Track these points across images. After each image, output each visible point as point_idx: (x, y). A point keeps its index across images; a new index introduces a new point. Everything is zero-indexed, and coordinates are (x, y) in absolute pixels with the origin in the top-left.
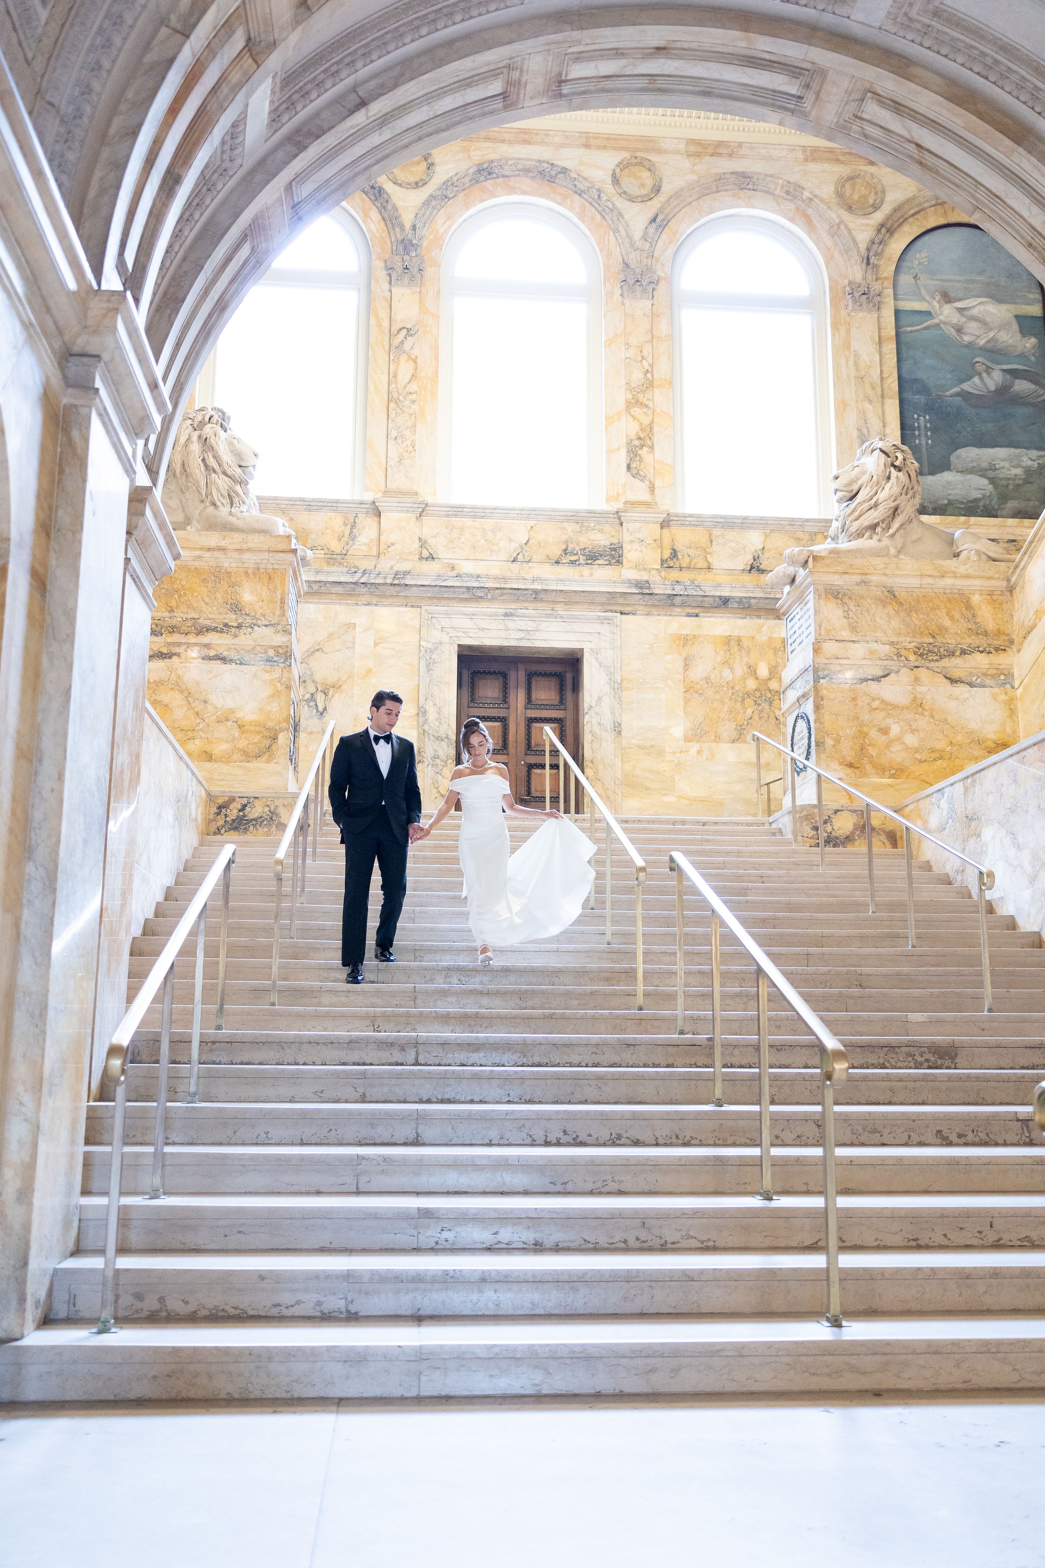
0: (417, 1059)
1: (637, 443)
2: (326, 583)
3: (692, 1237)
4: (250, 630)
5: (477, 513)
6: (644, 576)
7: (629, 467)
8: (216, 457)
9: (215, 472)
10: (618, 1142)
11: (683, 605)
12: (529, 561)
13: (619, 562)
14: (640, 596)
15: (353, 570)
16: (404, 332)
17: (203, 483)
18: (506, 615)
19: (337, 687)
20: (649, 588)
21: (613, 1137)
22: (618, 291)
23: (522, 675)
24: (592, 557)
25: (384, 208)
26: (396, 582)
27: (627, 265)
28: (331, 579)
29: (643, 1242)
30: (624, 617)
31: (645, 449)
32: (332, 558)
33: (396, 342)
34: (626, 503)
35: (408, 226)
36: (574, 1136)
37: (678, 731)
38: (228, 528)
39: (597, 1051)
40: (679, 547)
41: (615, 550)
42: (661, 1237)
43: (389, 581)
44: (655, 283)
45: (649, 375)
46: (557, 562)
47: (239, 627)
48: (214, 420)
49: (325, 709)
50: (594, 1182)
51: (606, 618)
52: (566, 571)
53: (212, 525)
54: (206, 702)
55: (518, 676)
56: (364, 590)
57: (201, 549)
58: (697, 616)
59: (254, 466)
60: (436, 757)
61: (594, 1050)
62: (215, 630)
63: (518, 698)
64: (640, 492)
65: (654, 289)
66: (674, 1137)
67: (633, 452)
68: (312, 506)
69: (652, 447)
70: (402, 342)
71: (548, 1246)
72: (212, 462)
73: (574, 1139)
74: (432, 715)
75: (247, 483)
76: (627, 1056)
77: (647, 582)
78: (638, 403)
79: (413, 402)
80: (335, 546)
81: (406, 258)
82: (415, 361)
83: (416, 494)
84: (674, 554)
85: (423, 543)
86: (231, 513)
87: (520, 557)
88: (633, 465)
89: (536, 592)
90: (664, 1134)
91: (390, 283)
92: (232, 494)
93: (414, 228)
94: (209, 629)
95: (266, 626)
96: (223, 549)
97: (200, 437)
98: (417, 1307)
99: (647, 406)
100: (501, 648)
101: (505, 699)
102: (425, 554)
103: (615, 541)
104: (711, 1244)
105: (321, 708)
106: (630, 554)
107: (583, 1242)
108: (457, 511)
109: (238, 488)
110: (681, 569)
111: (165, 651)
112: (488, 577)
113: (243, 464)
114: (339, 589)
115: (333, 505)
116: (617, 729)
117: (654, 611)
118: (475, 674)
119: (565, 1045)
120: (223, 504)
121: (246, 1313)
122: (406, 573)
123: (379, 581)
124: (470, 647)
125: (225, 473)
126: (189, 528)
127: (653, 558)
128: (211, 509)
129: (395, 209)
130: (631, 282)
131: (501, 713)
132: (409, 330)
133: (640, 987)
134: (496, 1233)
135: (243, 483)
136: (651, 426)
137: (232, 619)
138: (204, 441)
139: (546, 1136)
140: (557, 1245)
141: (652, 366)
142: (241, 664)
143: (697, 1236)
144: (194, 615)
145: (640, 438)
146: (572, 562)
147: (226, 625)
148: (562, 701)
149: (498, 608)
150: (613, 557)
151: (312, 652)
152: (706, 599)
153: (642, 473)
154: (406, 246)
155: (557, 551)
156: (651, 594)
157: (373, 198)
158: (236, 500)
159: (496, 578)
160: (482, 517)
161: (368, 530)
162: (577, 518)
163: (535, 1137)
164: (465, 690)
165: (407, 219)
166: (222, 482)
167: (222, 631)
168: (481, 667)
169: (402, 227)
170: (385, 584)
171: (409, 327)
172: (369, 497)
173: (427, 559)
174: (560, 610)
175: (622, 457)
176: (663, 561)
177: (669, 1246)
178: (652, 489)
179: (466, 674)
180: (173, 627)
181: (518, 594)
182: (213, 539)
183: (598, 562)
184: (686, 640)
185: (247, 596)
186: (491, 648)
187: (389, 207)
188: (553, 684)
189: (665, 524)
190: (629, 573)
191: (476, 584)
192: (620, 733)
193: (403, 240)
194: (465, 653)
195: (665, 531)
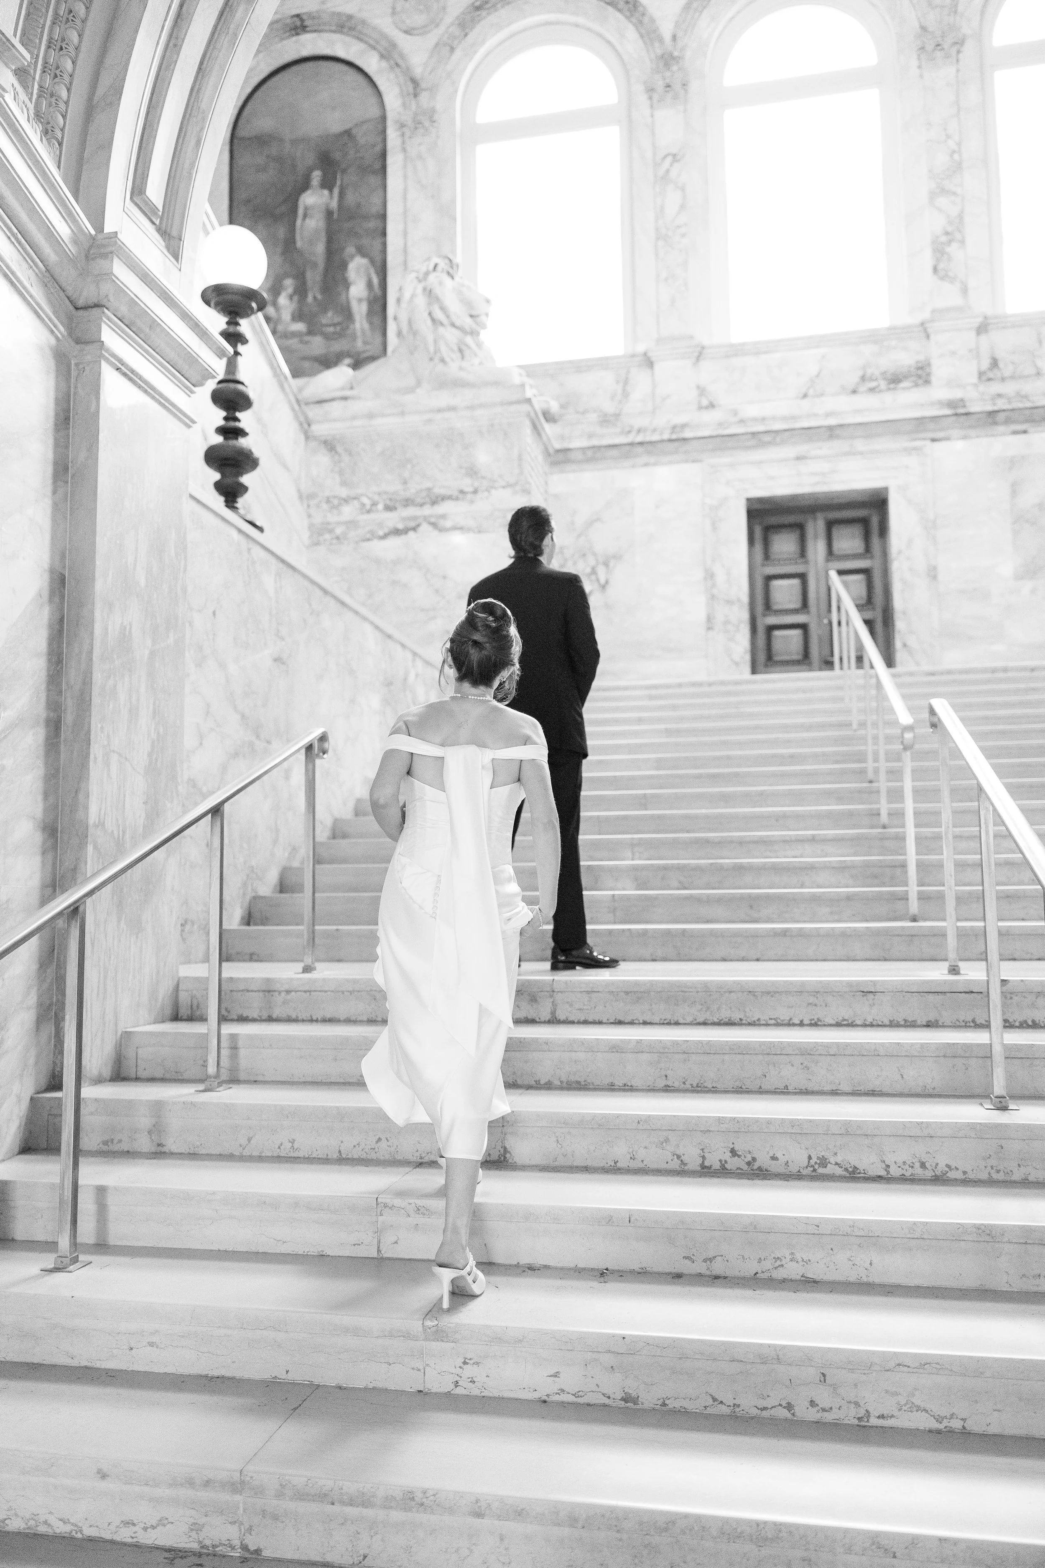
0: (553, 1013)
1: (944, 239)
2: (599, 447)
3: (918, 1409)
4: (486, 494)
5: (758, 349)
6: (957, 394)
7: (935, 270)
8: (443, 309)
9: (442, 324)
10: (821, 1171)
11: (1008, 421)
12: (822, 395)
13: (927, 382)
14: (954, 418)
15: (627, 429)
16: (669, 159)
17: (430, 339)
18: (798, 459)
19: (617, 557)
20: (964, 406)
21: (812, 1162)
22: (914, 63)
23: (821, 524)
24: (895, 380)
25: (641, 22)
26: (674, 437)
27: (924, 28)
28: (605, 442)
29: (824, 1410)
30: (936, 444)
31: (954, 245)
32: (606, 420)
33: (661, 172)
34: (934, 311)
35: (667, 37)
36: (749, 1158)
37: (1007, 568)
38: (458, 384)
39: (816, 1001)
40: (999, 355)
41: (921, 368)
42: (857, 1404)
43: (666, 436)
44: (960, 43)
45: (956, 157)
46: (854, 392)
47: (475, 492)
48: (439, 268)
49: (607, 582)
50: (760, 1261)
51: (915, 449)
52: (864, 401)
53: (443, 384)
54: (445, 577)
55: (816, 527)
56: (640, 449)
57: (431, 411)
58: (1025, 432)
59: (487, 315)
60: (727, 622)
61: (812, 1000)
62: (450, 498)
63: (817, 548)
64: (950, 296)
65: (959, 52)
66: (917, 1165)
67: (940, 251)
68: (580, 367)
69: (962, 242)
70: (668, 171)
71: (647, 1405)
72: (439, 315)
73: (749, 1163)
74: (720, 578)
75: (478, 334)
76: (863, 1010)
77: (962, 400)
78: (943, 191)
79: (683, 235)
80: (609, 407)
81: (668, 74)
82: (683, 189)
83: (691, 337)
84: (995, 363)
85: (702, 391)
86: (461, 369)
87: (811, 392)
88: (941, 266)
89: (830, 428)
90: (900, 1161)
91: (652, 107)
92: (464, 348)
93: (674, 38)
94: (444, 498)
95: (504, 487)
96: (452, 409)
97: (425, 289)
98: (362, 1552)
99: (955, 194)
100: (794, 497)
101: (803, 552)
102: (705, 402)
103: (921, 358)
104: (956, 1424)
105: (602, 581)
106: (940, 371)
107: (710, 1401)
108: (737, 351)
109: (469, 340)
110: (1003, 379)
111: (400, 526)
112: (774, 418)
113: (474, 313)
114: (614, 452)
115: (603, 363)
116: (933, 574)
117: (972, 433)
118: (769, 530)
119: (768, 993)
120: (452, 360)
121: (81, 1531)
122: (684, 426)
123: (656, 437)
124: (760, 500)
125: (453, 325)
126: (418, 390)
127: (969, 371)
128: (440, 367)
129: (652, 20)
130: (929, 47)
131: (799, 569)
132: (674, 156)
133: (913, 889)
134: (556, 1375)
135: (474, 333)
136: (961, 217)
137: (467, 484)
138: (429, 293)
139: (704, 1157)
140: (664, 1405)
141: (959, 144)
142: (479, 532)
143: (928, 1406)
144: (429, 484)
145: (947, 233)
146: (872, 390)
147: (462, 492)
148: (868, 549)
149: (789, 451)
150: (919, 377)
151: (590, 523)
152: (1035, 411)
153: (950, 274)
154: (668, 60)
155: (853, 379)
156: (967, 414)
157: (628, 14)
158: (467, 353)
159: (784, 419)
160: (766, 353)
161: (641, 381)
162: (873, 337)
163: (685, 1158)
164: (759, 547)
165: (666, 29)
166: (450, 335)
167: (457, 499)
168: (773, 520)
169: (661, 40)
170: (662, 441)
171: (674, 151)
172: (641, 348)
173: (707, 408)
174: (860, 445)
175: (927, 259)
176: (981, 374)
177: (874, 1421)
178: (965, 291)
179: (758, 531)
180: (407, 500)
181: (810, 433)
182: (444, 398)
183: (902, 385)
184: (1013, 463)
185: (483, 457)
186: (783, 498)
187: (646, 20)
188: (857, 533)
189: (982, 329)
190: (939, 392)
191: (761, 428)
192: (935, 577)
193: (662, 56)
194: (757, 506)
195: (983, 338)
